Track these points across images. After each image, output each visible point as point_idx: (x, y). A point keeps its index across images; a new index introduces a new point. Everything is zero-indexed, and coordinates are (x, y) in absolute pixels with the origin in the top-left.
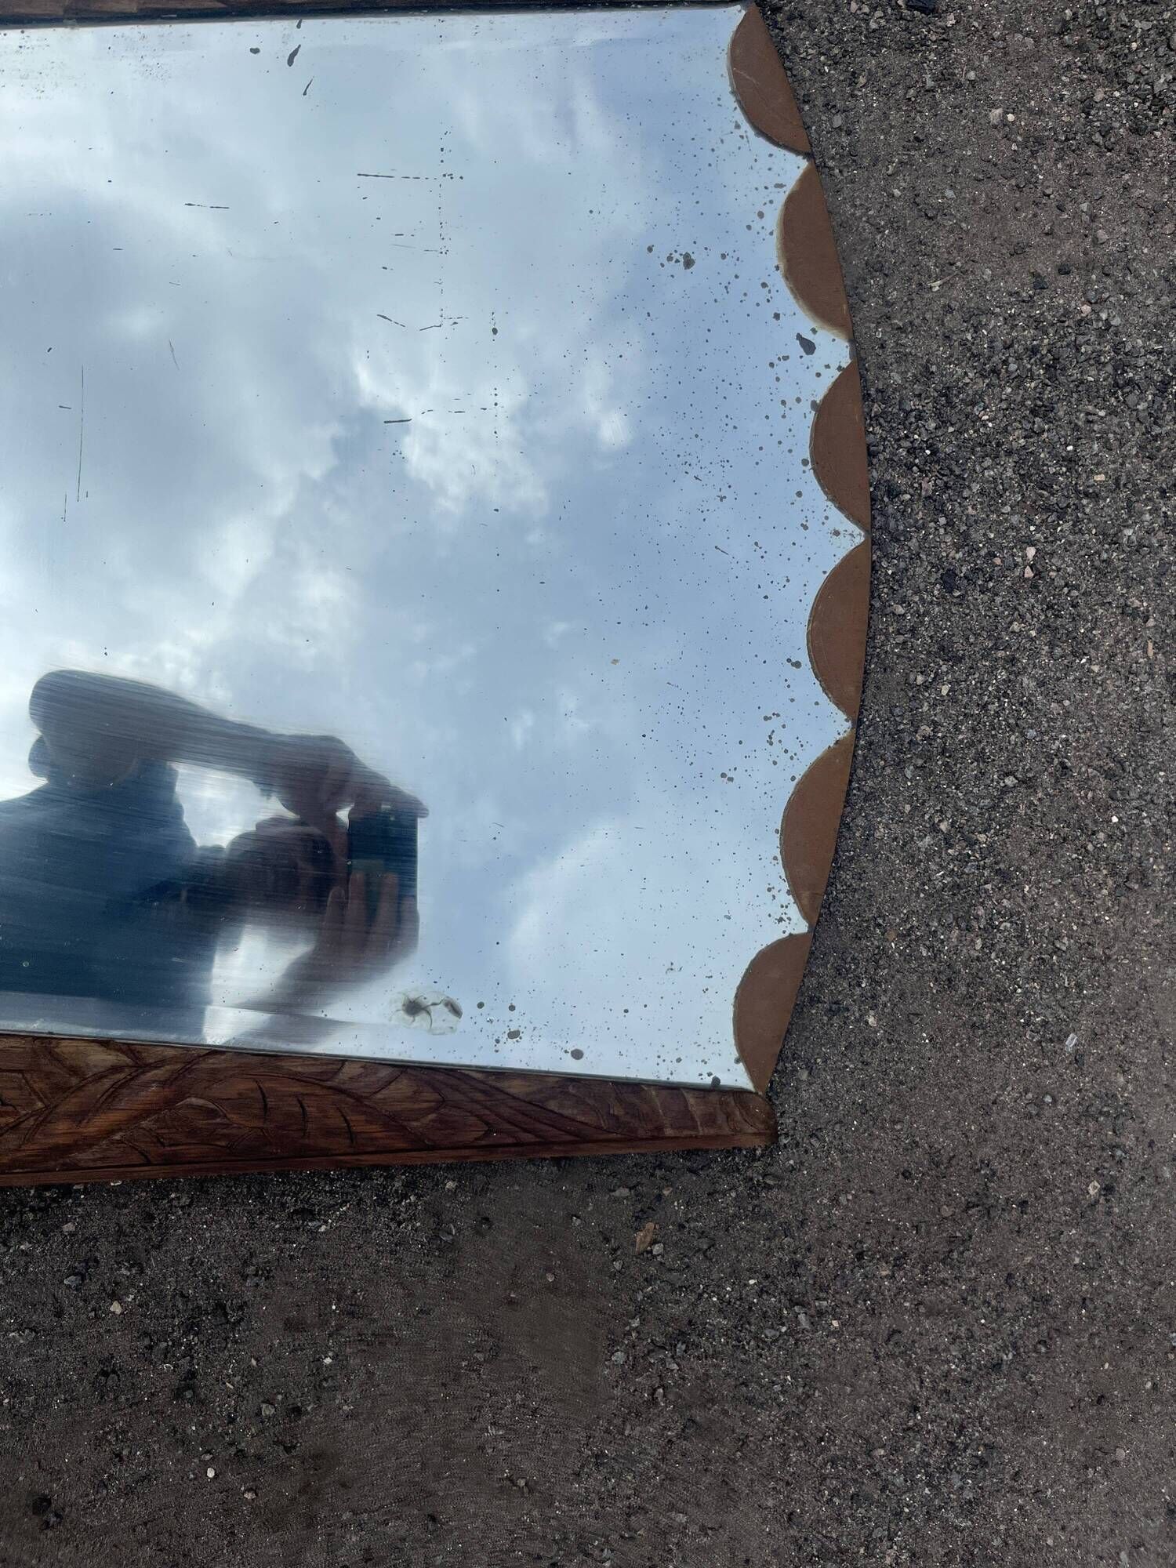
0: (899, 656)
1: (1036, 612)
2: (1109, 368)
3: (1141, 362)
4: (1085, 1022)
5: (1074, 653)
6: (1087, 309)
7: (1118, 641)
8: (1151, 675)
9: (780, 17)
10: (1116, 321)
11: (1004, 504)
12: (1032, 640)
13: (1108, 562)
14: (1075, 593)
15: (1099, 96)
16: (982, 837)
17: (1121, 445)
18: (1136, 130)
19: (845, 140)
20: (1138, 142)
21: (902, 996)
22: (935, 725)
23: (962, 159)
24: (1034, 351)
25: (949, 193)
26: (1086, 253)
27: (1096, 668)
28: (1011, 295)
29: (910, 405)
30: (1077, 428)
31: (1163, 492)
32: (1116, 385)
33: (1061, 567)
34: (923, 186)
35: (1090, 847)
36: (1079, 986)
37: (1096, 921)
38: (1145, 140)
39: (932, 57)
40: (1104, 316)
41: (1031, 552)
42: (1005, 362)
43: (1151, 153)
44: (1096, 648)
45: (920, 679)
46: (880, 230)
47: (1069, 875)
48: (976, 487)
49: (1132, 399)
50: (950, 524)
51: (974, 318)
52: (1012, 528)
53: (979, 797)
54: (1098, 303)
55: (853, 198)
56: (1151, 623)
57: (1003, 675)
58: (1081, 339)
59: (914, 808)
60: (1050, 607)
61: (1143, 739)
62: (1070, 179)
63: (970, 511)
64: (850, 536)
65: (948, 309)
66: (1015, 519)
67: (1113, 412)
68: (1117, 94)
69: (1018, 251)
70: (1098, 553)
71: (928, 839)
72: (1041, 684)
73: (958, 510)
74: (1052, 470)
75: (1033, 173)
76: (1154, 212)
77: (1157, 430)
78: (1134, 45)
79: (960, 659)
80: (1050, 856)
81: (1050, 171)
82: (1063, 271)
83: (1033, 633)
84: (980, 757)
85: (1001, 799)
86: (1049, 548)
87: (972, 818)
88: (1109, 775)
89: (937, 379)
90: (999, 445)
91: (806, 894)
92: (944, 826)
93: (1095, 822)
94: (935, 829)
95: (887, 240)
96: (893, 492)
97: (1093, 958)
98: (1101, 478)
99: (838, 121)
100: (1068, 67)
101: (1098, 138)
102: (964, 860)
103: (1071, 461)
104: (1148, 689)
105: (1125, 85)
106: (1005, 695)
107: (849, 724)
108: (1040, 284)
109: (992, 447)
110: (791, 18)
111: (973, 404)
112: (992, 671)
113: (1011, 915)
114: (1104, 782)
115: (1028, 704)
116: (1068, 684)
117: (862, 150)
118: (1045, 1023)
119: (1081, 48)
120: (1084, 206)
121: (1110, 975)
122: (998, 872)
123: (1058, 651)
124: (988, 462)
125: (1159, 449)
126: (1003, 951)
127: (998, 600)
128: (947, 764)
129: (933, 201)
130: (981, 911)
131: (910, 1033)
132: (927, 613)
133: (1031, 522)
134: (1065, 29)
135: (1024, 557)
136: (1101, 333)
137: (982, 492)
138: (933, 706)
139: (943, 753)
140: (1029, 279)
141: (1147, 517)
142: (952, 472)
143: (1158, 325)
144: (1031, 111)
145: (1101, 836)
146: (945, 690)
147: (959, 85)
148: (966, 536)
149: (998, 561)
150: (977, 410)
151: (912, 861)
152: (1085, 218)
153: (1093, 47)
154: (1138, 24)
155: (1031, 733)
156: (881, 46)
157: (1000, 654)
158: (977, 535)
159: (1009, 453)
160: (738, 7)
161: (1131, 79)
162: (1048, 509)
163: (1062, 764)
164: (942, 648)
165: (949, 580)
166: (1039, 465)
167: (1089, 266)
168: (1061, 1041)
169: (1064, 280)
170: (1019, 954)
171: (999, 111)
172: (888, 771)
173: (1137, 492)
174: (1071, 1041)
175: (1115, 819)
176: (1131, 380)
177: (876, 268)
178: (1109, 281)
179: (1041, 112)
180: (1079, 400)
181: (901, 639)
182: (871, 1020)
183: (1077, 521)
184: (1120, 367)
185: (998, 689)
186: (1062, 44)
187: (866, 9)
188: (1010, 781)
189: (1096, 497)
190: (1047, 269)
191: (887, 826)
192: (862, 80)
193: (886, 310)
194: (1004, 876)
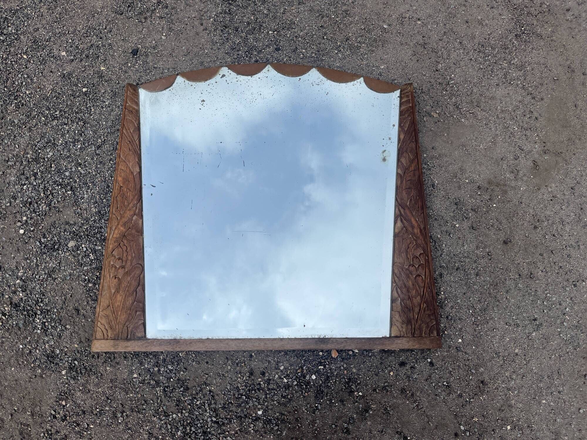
0: (296, 60)
1: (285, 32)
2: (226, 15)
3: (224, 9)
4: (381, 23)
5: (294, 24)
6: (211, 20)
7: (291, 15)
8: (299, 8)
9: (140, 83)
10: (215, 13)
11: (259, 38)
12: (291, 33)
13: (272, 16)
14: (280, 23)
15: (158, 15)
16: (339, 44)
17: (244, 13)
18: (167, 7)
19: (171, 70)
20: (170, 7)
21: (376, 61)
22: (312, 53)
23: (175, 45)
24: (222, 31)
25: (184, 48)
26: (198, 20)
27: (298, 19)
28: (208, 35)
29: (236, 57)
30: (240, 22)
31: (255, 5)
32: (230, 14)
33: (273, 25)
34: (182, 53)
35: (340, 22)
36: (373, 24)
37: (357, 21)
38: (169, 6)
39: (149, 50)
40: (213, 16)
41: (270, 32)
42: (225, 37)
43: (172, 4)
44: (293, 19)
45: (302, 56)
46: (193, 63)
47: (347, 26)
48: (255, 43)
49: (233, 11)
50: (264, 49)
51: (214, 43)
52: (265, 36)
53: (329, 44)
54: (210, 17)
55: (185, 68)
56: (286, 8)
57: (300, 39)
58: (219, 21)
59: (332, 57)
60: (283, 29)
61: (314, 10)
62: (179, 22)
63: (261, 45)
64: (269, 67)
65: (212, 49)
66: (263, 36)
67: (236, 15)
68: (157, 11)
69: (197, 34)
70: (270, 18)
71: (339, 55)
72: (302, 31)
73: (261, 47)
74: (251, 27)
75: (178, 30)
76: (187, 5)
77: (241, 5)
78: (145, 7)
79: (296, 48)
80: (342, 30)
81: (177, 27)
82: (202, 24)
83: (290, 32)
84: (320, 44)
85: (329, 40)
86: (270, 28)
87: (334, 46)
88: (323, 17)
89: (229, 51)
90: (245, 38)
91: (354, 78)
92: (336, 52)
93: (334, 21)
94: (337, 53)
95: (195, 61)
96: (257, 61)
97: (366, 22)
98: (252, 18)
99: (166, 71)
100: (151, 21)
101: (169, 16)
102: (344, 48)
103: (248, 24)
104: (302, 9)
105: (155, 9)
106: (305, 38)
107: (314, 69)
108: (206, 29)
109: (245, 39)
110: (139, 81)
111: (235, 43)
112: (299, 41)
113: (356, 38)
114: (324, 18)
115: (307, 34)
116: (302, 26)
117: (173, 66)
118: (381, 32)
119: (146, 18)
120: (186, 19)
121: (370, 18)
122: (346, 41)
123: (294, 27)
124: (249, 41)
125: (245, 5)
126: (365, 40)
127: (282, 39)
128: (321, 51)
129: (186, 52)
130: (356, 44)
131: (384, 60)
132: (285, 54)
133: (263, 32)
134: (141, 22)
135: (272, 34)
136: (217, 17)
137: (256, 42)
138: (308, 53)
139: (319, 51)
140: (205, 31)
141: (261, 8)
142: (252, 48)
143: (215, 5)
144: (163, 30)
145: (337, 19)
146: (304, 51)
147: (156, 45)
148: (267, 46)
149: (273, 39)
150: (237, 43)
151: (345, 58)
152: (189, 19)
153: (145, 16)
154: (139, 6)
155: (314, 33)
156: (146, 62)
157: (295, 39)
158: (267, 44)
159: (247, 36)
160: (140, 90)
161: (154, 8)
162: (260, 29)
163: (321, 27)
164: (294, 51)
165: (278, 49)
166: (250, 30)
167: (201, 19)
168: (385, 29)
169: (205, 24)
170: (365, 36)
171: (163, 37)
172: (323, 63)
173: (256, 10)
174: (385, 26)
175: (333, 16)
176: (229, 11)
177: (202, 63)
178: (205, 15)
179: (163, 28)
180: (233, 21)
181: (292, 60)
182: (382, 67)
183: (263, 22)
184: (225, 13)
185: (303, 40)
186: (145, 22)
187: (138, 64)
188: (325, 37)
189: (257, 18)
190: (202, 28)
191: (337, 63)
192: (156, 66)
193: (212, 62)
194: (347, 39)
